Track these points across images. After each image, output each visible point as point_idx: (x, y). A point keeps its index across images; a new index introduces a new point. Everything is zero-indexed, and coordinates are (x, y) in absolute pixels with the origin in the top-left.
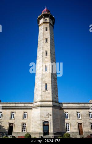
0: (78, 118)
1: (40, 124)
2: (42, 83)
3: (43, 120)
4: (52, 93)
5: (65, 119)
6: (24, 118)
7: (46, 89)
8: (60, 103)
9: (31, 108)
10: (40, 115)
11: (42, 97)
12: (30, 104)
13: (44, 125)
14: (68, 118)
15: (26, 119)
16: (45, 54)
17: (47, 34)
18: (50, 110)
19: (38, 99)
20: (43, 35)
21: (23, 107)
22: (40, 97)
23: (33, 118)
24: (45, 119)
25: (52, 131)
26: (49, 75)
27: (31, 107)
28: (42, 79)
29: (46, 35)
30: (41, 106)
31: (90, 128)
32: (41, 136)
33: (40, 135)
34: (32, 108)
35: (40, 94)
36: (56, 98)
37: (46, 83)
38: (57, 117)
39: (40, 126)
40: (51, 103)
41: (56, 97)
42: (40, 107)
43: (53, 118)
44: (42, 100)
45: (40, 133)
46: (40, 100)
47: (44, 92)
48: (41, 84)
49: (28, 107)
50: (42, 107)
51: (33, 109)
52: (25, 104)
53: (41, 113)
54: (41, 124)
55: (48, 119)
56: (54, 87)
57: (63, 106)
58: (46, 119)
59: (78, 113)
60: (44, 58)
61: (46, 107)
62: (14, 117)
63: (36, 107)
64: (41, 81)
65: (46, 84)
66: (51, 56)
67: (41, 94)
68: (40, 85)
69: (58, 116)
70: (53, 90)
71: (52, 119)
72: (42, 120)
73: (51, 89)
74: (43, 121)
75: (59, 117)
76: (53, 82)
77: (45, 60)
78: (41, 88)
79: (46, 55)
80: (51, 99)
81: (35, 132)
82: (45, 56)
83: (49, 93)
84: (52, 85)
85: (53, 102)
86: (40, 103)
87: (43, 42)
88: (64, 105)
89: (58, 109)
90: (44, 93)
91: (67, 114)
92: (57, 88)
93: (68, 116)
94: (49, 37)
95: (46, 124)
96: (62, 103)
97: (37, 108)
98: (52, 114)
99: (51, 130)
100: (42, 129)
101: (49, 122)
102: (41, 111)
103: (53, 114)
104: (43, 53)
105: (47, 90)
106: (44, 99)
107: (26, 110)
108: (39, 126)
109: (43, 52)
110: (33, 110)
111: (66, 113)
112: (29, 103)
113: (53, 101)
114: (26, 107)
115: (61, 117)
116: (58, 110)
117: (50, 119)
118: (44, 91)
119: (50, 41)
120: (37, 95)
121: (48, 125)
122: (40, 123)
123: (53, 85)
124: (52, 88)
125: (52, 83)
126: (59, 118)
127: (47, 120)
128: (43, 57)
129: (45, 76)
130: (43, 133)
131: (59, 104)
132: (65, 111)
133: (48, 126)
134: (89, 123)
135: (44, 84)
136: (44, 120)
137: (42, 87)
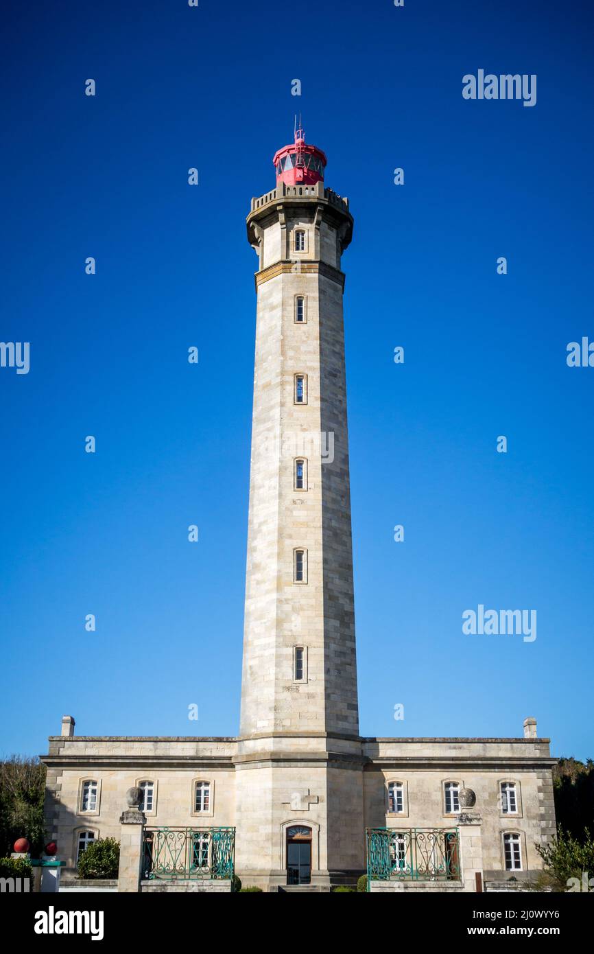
0: (448, 809)
1: (270, 838)
2: (277, 647)
3: (284, 820)
4: (327, 696)
5: (388, 815)
6: (198, 808)
7: (299, 675)
8: (364, 741)
9: (227, 764)
10: (269, 797)
11: (282, 715)
12: (221, 745)
13: (290, 841)
14: (400, 808)
15: (209, 811)
16: (291, 479)
17: (303, 348)
18: (317, 778)
19: (260, 724)
20: (283, 353)
21: (192, 758)
22: (271, 715)
23: (239, 809)
24: (292, 816)
25: (324, 866)
26: (313, 602)
27: (230, 758)
28: (279, 623)
29: (297, 349)
30: (278, 759)
31: (498, 856)
32: (276, 885)
33: (271, 881)
34: (232, 766)
35: (273, 698)
36: (345, 718)
37: (300, 643)
38: (348, 808)
39: (273, 845)
40: (319, 746)
41: (346, 712)
42: (270, 763)
43: (329, 812)
44: (280, 729)
45: (273, 874)
46: (271, 730)
47: (288, 689)
48: (273, 651)
49: (216, 758)
50: (282, 764)
51: (237, 767)
52: (201, 745)
53: (274, 791)
54: (277, 839)
55: (306, 815)
56: (338, 661)
57: (381, 754)
58: (299, 815)
59: (452, 789)
60: (288, 502)
61: (299, 764)
62: (153, 803)
63: (253, 760)
64: (274, 632)
65: (299, 652)
66: (326, 488)
67: (276, 700)
68: (267, 653)
69: (355, 801)
70: (333, 678)
71: (324, 814)
72: (279, 819)
73: (322, 676)
74: (283, 824)
75: (357, 804)
76: (333, 635)
77: (295, 513)
78: (273, 670)
79: (300, 485)
80: (320, 726)
81: (253, 870)
82: (291, 494)
83: (310, 696)
84: (327, 657)
85: (332, 740)
86: (269, 745)
87: (282, 404)
88: (386, 751)
89: (355, 769)
90: (287, 695)
91: (399, 793)
92: (353, 663)
93: (400, 801)
94: (317, 365)
95: (298, 836)
96: (373, 740)
97: (260, 765)
98: (323, 793)
99: (320, 861)
100: (281, 858)
101: (310, 829)
102: (275, 779)
103: (331, 792)
104: (282, 470)
105: (304, 679)
106: (289, 724)
107: (204, 775)
108: (269, 845)
109: (280, 469)
110: (240, 773)
111: (391, 785)
112: (219, 740)
113: (330, 735)
114: (203, 758)
115: (368, 804)
116: (352, 775)
117: (317, 817)
118: (288, 684)
119: (318, 395)
120: (257, 703)
121: (309, 842)
122: (273, 834)
123: (332, 655)
124: (327, 671)
125: (326, 646)
126: (360, 809)
127: (302, 820)
128: (280, 495)
129: (293, 608)
130: (285, 873)
131: (359, 744)
132: (390, 775)
133: (307, 845)
134: (497, 834)
135: (291, 651)
136: (288, 821)
137: (278, 665)
